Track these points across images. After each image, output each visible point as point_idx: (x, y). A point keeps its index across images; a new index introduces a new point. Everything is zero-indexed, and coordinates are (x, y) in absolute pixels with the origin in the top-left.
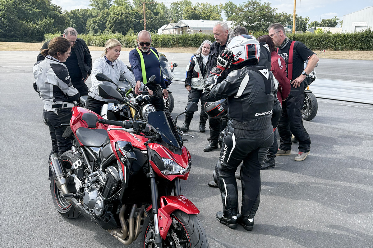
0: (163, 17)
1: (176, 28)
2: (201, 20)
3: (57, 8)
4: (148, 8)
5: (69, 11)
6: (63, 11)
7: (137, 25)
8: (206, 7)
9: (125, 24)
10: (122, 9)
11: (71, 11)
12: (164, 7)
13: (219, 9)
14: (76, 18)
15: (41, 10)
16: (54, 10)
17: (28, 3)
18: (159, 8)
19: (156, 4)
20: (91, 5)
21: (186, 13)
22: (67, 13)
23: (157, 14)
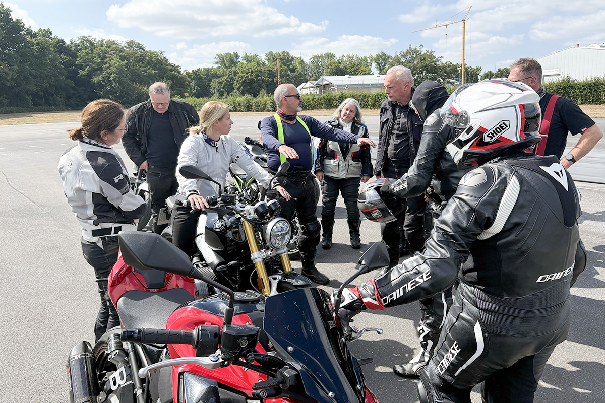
0: (301, 74)
1: (317, 86)
2: (347, 76)
3: (175, 68)
4: (283, 63)
5: (190, 71)
6: (182, 71)
7: (270, 84)
8: (353, 60)
9: (256, 84)
10: (253, 65)
11: (193, 71)
12: (302, 62)
13: (369, 61)
14: (199, 78)
15: (157, 71)
16: (172, 70)
17: (143, 63)
18: (296, 63)
19: (293, 59)
20: (216, 63)
21: (328, 68)
22: (188, 73)
23: (293, 70)
